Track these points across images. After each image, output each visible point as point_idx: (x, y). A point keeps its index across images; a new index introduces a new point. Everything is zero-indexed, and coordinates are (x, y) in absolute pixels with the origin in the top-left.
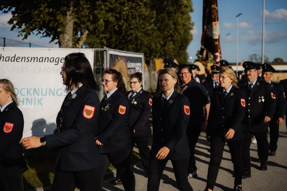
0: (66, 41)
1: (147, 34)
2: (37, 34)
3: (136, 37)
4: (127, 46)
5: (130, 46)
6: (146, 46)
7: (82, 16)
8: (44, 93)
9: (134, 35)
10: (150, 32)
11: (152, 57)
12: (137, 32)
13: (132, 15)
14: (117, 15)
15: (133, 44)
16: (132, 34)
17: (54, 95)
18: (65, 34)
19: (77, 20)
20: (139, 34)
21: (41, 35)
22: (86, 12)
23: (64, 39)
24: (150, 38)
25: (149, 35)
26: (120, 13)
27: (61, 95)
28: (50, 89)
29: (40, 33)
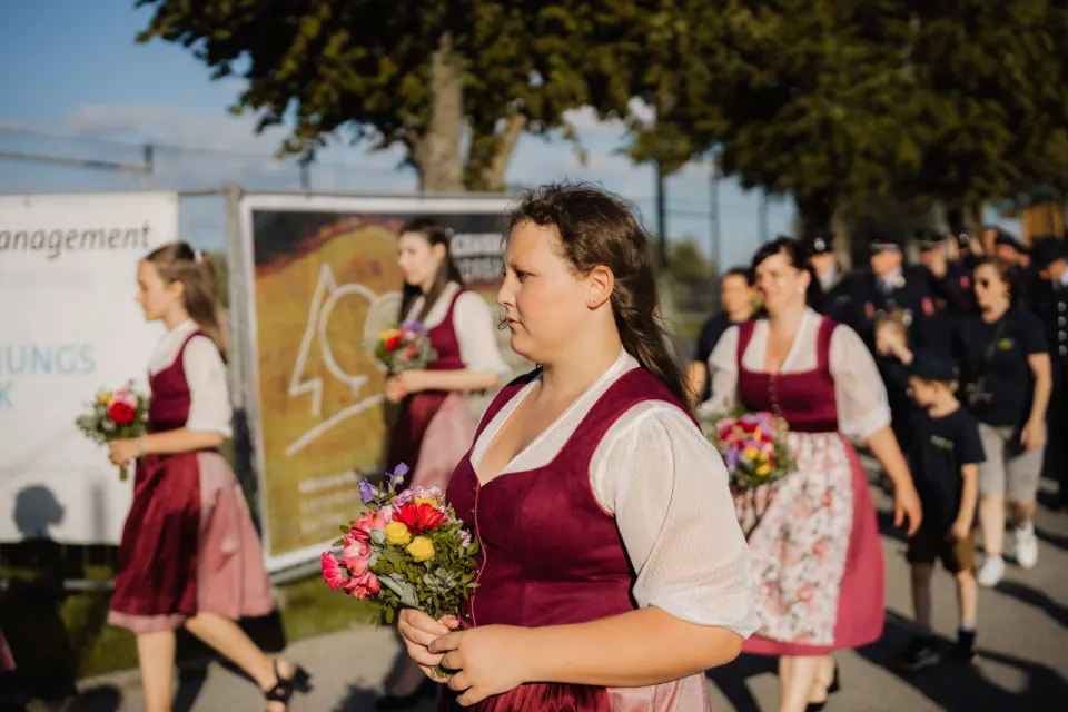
0: (435, 157)
1: (871, 106)
2: (353, 142)
3: (827, 126)
4: (796, 159)
5: (806, 160)
6: (867, 155)
7: (494, 62)
8: (16, 363)
9: (814, 115)
10: (885, 98)
11: (971, 195)
12: (824, 101)
13: (693, 41)
14: (633, 47)
15: (813, 150)
16: (802, 113)
17: (47, 368)
18: (435, 131)
19: (471, 79)
20: (838, 112)
21: (365, 144)
22: (505, 46)
23: (429, 151)
24: (886, 121)
25: (882, 111)
26: (641, 39)
27: (72, 370)
28: (35, 352)
29: (362, 134)
